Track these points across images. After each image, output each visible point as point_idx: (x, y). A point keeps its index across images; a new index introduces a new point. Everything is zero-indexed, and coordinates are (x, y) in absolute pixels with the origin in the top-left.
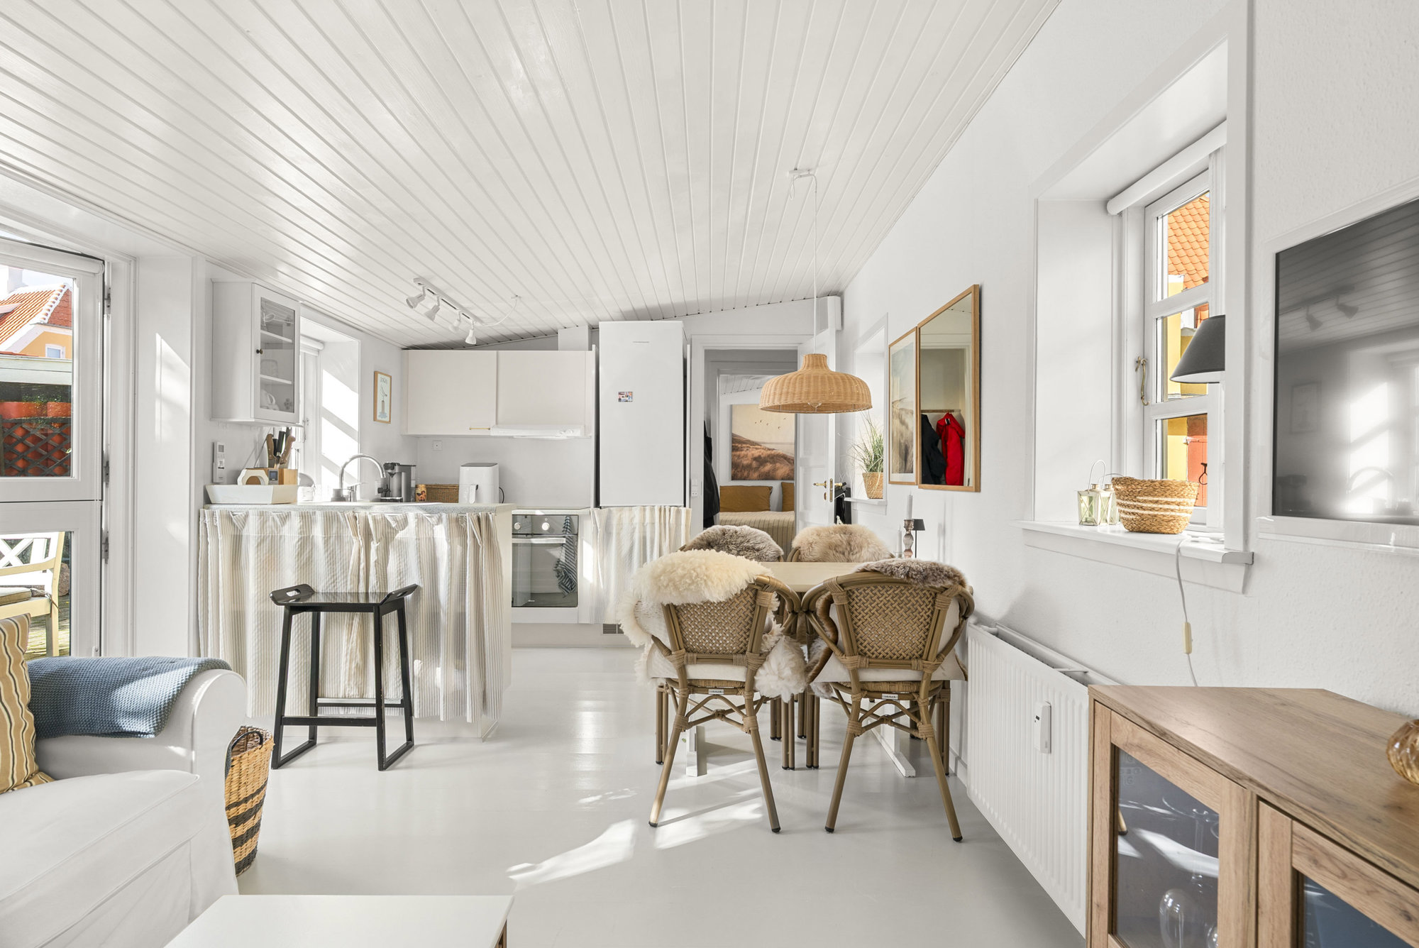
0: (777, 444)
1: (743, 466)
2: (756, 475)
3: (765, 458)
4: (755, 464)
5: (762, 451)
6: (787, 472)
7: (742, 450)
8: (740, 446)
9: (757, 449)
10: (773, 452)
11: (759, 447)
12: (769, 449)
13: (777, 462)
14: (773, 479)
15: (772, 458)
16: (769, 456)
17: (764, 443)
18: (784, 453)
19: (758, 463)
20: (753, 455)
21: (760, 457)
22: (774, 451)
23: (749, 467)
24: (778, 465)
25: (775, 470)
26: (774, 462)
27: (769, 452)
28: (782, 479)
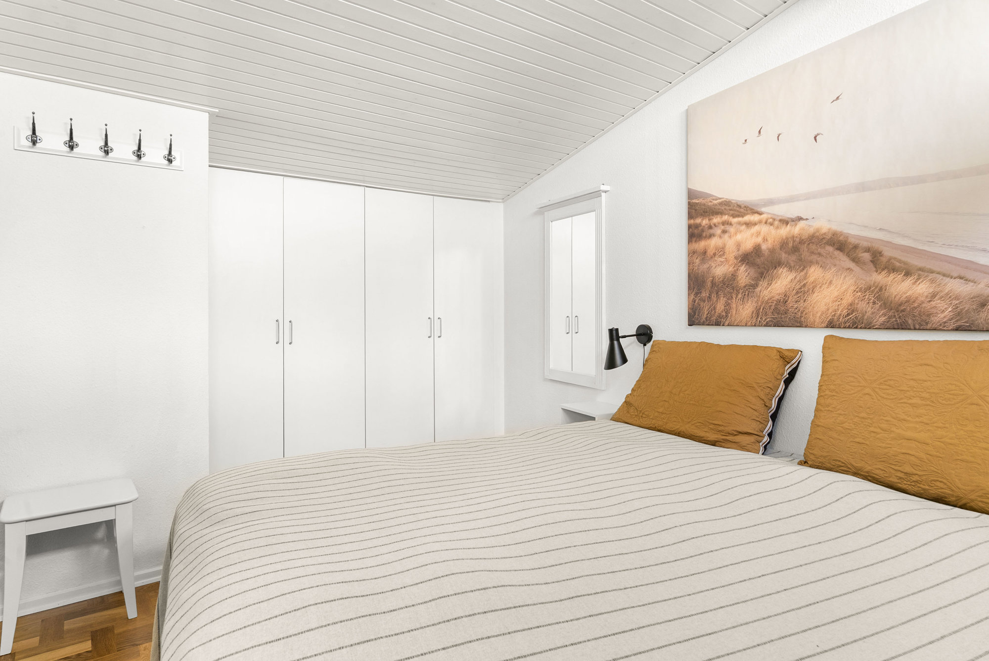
0: (808, 197)
1: (713, 284)
2: (747, 309)
3: (772, 251)
4: (744, 275)
5: (764, 229)
6: (848, 299)
7: (711, 236)
8: (705, 222)
9: (748, 225)
10: (797, 230)
11: (755, 218)
12: (785, 222)
13: (811, 263)
14: (798, 322)
15: (795, 250)
16: (784, 244)
17: (771, 202)
18: (836, 227)
19: (752, 272)
20: (738, 245)
21: (757, 249)
22: (802, 224)
23: (728, 285)
24: (815, 273)
25: (803, 291)
26: (802, 265)
27: (785, 231)
28: (831, 325)
